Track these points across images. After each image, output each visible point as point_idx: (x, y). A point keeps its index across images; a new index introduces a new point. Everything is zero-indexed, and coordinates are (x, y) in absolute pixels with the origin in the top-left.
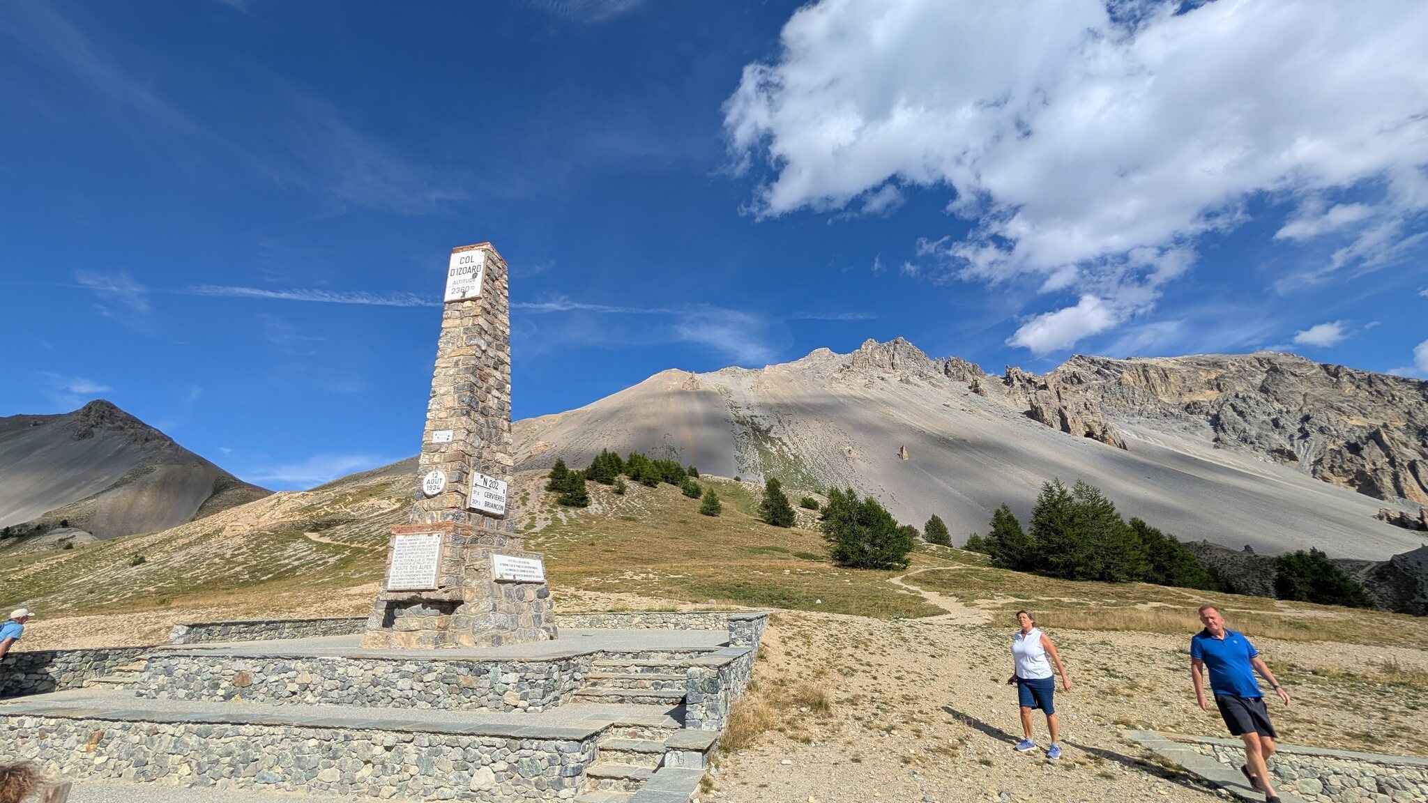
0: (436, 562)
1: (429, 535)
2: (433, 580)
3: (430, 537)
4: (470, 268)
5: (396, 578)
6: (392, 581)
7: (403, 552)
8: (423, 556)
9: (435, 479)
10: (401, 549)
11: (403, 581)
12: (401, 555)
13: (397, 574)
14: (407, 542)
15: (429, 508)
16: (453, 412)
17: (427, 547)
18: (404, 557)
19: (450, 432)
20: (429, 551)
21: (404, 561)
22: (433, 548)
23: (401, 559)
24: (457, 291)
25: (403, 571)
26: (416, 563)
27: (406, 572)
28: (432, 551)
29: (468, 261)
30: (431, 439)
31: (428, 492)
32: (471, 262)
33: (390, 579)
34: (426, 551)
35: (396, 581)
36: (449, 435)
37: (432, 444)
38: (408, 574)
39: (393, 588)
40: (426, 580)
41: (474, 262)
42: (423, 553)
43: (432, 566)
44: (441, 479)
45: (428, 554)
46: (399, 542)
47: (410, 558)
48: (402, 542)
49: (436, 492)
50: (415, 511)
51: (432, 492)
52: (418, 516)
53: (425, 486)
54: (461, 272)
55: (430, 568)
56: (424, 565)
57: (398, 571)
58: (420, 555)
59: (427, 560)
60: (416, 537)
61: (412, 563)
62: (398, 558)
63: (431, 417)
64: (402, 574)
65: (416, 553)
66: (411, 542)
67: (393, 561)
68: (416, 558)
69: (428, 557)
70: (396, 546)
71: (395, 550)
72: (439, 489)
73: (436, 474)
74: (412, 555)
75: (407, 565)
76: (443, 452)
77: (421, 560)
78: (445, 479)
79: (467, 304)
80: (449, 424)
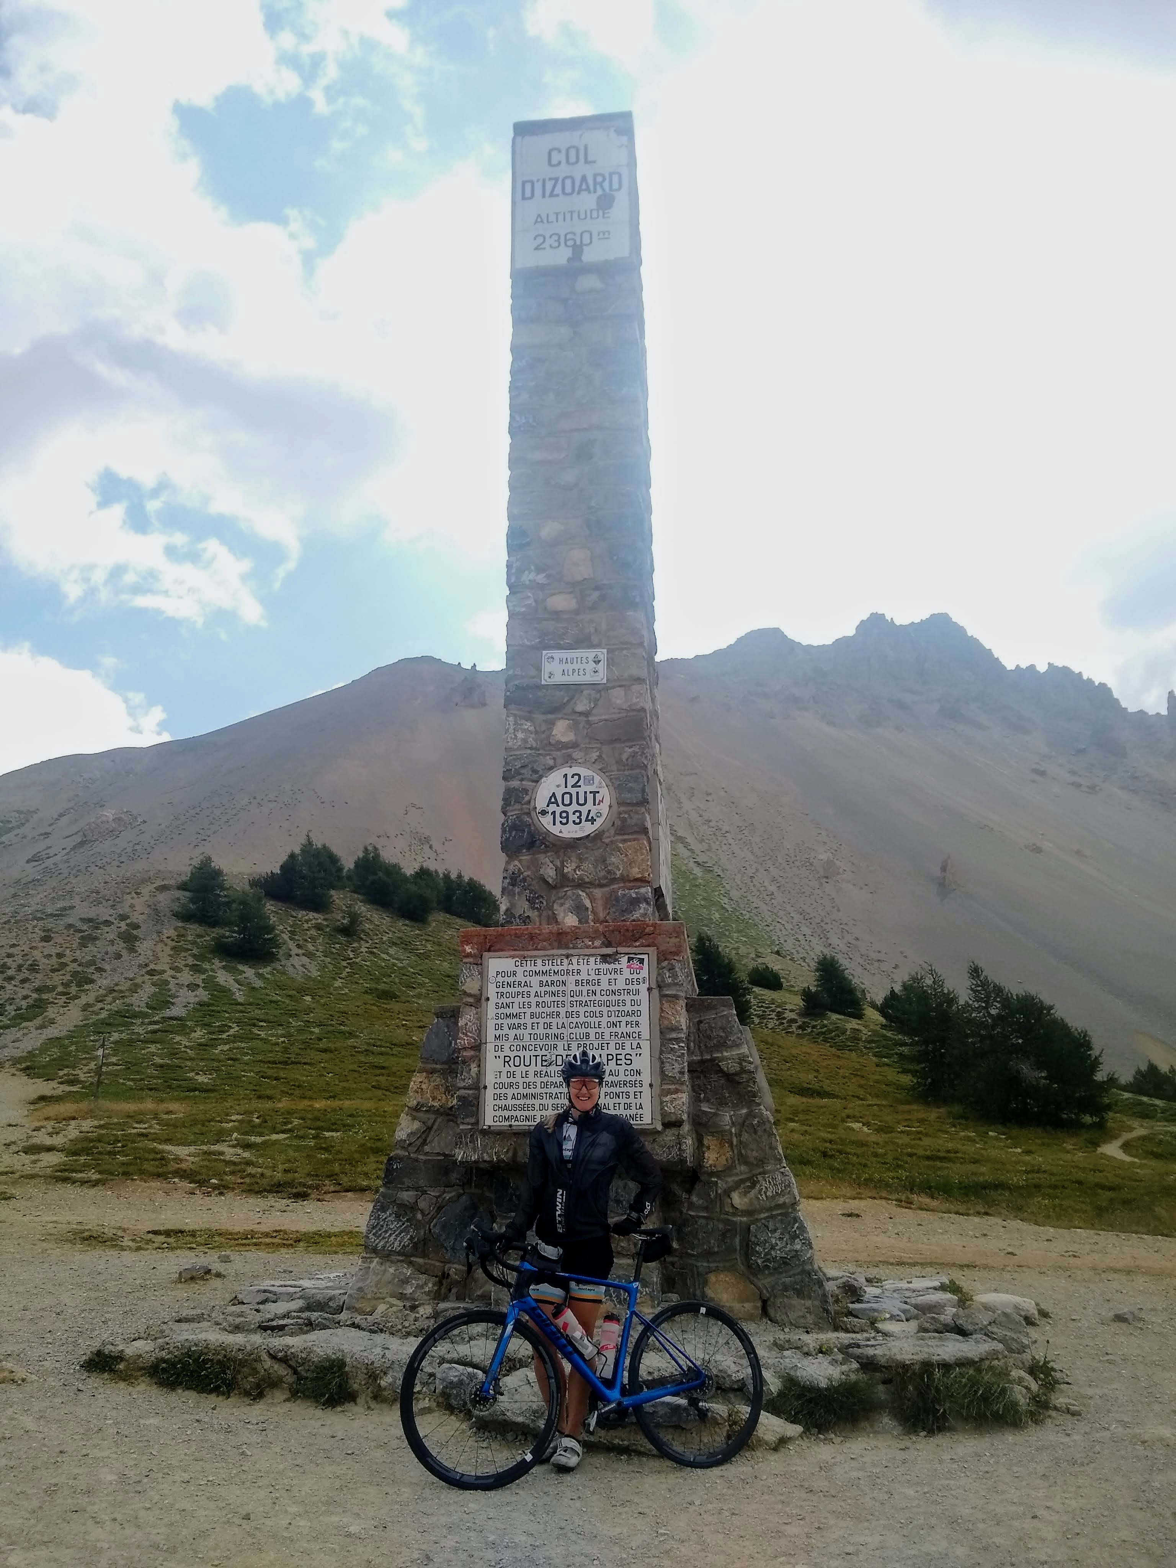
0: (646, 1046)
1: (605, 958)
2: (646, 1099)
3: (612, 966)
4: (584, 179)
5: (510, 1092)
6: (498, 1102)
7: (523, 1010)
8: (597, 1026)
9: (574, 791)
10: (511, 1000)
11: (537, 1102)
12: (516, 1021)
13: (511, 1080)
14: (528, 979)
15: (564, 880)
16: (595, 595)
17: (605, 998)
18: (529, 1026)
19: (599, 654)
20: (616, 1008)
21: (527, 1037)
22: (628, 999)
23: (518, 1032)
24: (552, 241)
25: (532, 1069)
26: (574, 1045)
27: (544, 1073)
28: (628, 1008)
29: (573, 159)
30: (533, 672)
31: (555, 830)
32: (586, 162)
33: (489, 1094)
34: (605, 1010)
35: (510, 1102)
36: (597, 662)
37: (539, 687)
38: (550, 1079)
39: (503, 1123)
40: (623, 1101)
41: (594, 162)
42: (593, 1014)
43: (634, 1055)
44: (595, 793)
45: (614, 1019)
46: (500, 979)
47: (548, 1031)
48: (511, 979)
49: (588, 829)
50: (513, 885)
51: (570, 832)
52: (529, 901)
53: (544, 813)
54: (558, 190)
55: (629, 1062)
56: (604, 1053)
57: (513, 1068)
58: (585, 1020)
59: (613, 1037)
60: (559, 963)
61: (560, 1044)
62: (506, 1027)
63: (523, 609)
64: (531, 1078)
65: (569, 1015)
66: (544, 978)
67: (490, 1038)
68: (571, 1031)
69: (614, 1030)
70: (492, 991)
71: (491, 1005)
72: (593, 821)
73: (576, 777)
74: (554, 1021)
75: (544, 1052)
76: (586, 714)
77: (592, 1037)
78: (605, 793)
79: (587, 283)
80: (590, 630)
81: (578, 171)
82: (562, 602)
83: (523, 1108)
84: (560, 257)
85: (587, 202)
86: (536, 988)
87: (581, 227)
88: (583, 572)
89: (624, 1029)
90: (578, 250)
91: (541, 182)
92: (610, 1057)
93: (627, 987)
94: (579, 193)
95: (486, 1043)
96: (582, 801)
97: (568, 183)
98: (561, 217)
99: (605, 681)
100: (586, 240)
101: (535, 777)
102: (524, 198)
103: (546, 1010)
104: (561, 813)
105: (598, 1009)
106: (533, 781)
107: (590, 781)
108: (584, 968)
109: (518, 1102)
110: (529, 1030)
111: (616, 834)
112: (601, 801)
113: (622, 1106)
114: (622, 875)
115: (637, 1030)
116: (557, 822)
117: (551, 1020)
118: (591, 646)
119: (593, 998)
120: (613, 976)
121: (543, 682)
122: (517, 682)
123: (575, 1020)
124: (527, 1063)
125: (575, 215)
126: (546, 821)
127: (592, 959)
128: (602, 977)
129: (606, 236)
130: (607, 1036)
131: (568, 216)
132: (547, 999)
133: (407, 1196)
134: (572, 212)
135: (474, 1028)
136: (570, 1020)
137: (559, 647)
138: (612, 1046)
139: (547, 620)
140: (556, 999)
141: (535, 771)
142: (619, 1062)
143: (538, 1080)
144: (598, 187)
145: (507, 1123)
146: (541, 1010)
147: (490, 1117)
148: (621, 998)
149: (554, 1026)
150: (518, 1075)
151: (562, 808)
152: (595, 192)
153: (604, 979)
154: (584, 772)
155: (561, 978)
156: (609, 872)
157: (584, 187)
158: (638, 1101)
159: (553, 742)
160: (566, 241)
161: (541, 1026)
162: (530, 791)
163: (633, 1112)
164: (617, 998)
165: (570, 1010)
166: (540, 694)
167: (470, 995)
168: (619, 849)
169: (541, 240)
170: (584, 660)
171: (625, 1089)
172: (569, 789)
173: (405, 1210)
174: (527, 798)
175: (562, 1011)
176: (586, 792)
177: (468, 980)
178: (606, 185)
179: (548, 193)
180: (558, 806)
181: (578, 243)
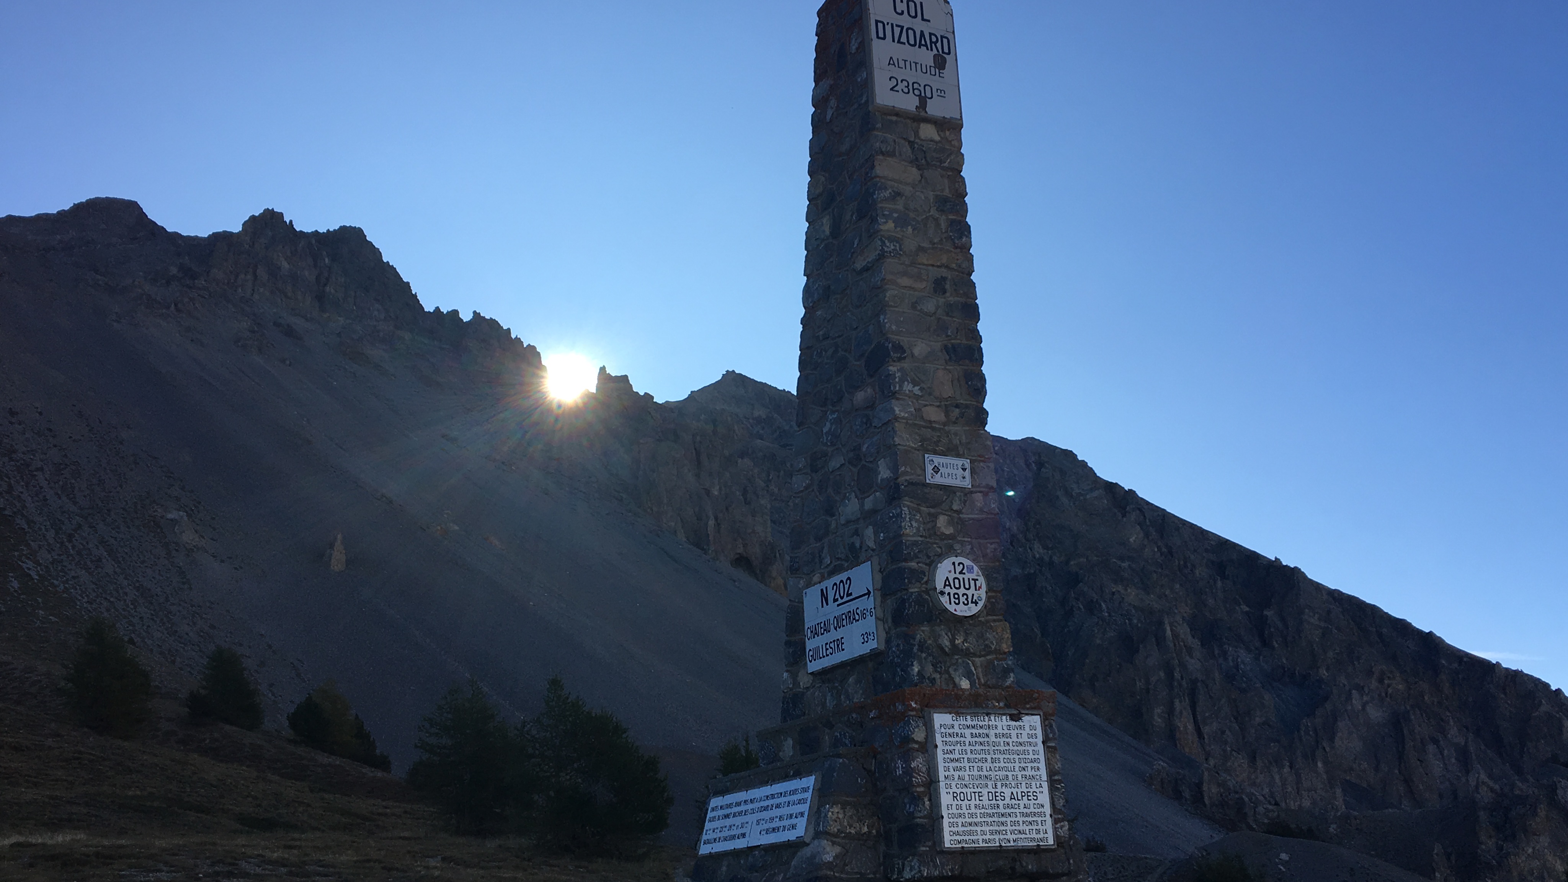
0: (1045, 785)
1: (1012, 717)
2: (1049, 827)
3: (1017, 724)
4: (922, 34)
5: (960, 820)
6: (952, 829)
7: (961, 756)
8: (1012, 770)
9: (961, 577)
10: (952, 747)
11: (979, 829)
12: (958, 764)
13: (960, 811)
14: (963, 731)
15: (955, 648)
16: (956, 412)
17: (1016, 748)
18: (967, 769)
19: (965, 463)
20: (1024, 756)
21: (967, 778)
22: (1031, 749)
23: (961, 773)
24: (901, 86)
25: (973, 803)
26: (999, 784)
27: (981, 806)
28: (1031, 756)
29: (913, 13)
30: (919, 471)
31: (951, 608)
32: (923, 19)
33: (946, 822)
34: (1016, 757)
35: (961, 829)
36: (964, 470)
37: (925, 485)
38: (986, 811)
39: (957, 846)
40: (1034, 827)
41: (929, 21)
42: (1009, 761)
43: (1038, 792)
44: (975, 580)
45: (1023, 765)
46: (943, 730)
47: (980, 773)
48: (951, 731)
49: (974, 610)
50: (922, 652)
51: (961, 610)
52: (933, 665)
53: (942, 593)
54: (904, 39)
55: (1035, 798)
56: (1019, 791)
57: (960, 802)
58: (1005, 765)
59: (1024, 779)
60: (982, 719)
61: (990, 783)
62: (952, 770)
63: (906, 415)
64: (973, 810)
65: (993, 761)
66: (974, 731)
67: (942, 778)
68: (996, 773)
69: (1023, 773)
70: (939, 740)
71: (939, 751)
72: (976, 603)
73: (961, 565)
74: (984, 765)
75: (980, 790)
76: (959, 512)
77: (1010, 778)
78: (982, 581)
79: (928, 132)
80: (956, 441)
81: (918, 25)
82: (934, 414)
83: (970, 833)
84: (909, 103)
85: (926, 57)
86: (969, 739)
87: (924, 79)
88: (947, 391)
89: (1029, 773)
90: (923, 101)
91: (890, 24)
92: (1023, 794)
93: (1029, 740)
94: (920, 47)
95: (939, 782)
96: (967, 586)
97: (911, 32)
98: (908, 64)
99: (970, 486)
100: (929, 95)
101: (928, 561)
102: (878, 37)
103: (977, 756)
104: (954, 594)
105: (1012, 757)
106: (926, 564)
107: (970, 570)
108: (999, 724)
109: (966, 829)
110: (968, 772)
111: (988, 614)
112: (980, 587)
113: (1034, 831)
114: (995, 648)
115: (1038, 773)
116: (952, 602)
117: (982, 765)
118: (958, 456)
119: (1007, 748)
120: (1019, 731)
121: (928, 481)
122: (908, 478)
123: (997, 765)
124: (969, 799)
125: (919, 66)
126: (944, 600)
127: (1004, 717)
128: (1012, 732)
129: (943, 94)
130: (1020, 778)
131: (913, 65)
132: (978, 748)
134: (916, 63)
135: (924, 769)
136: (995, 765)
137: (935, 453)
138: (1024, 785)
139: (925, 427)
140: (984, 748)
141: (929, 557)
142: (1029, 798)
143: (978, 811)
144: (933, 45)
145: (960, 846)
146: (975, 756)
147: (949, 841)
148: (1026, 748)
149: (984, 769)
150: (964, 807)
151: (954, 591)
152: (932, 50)
153: (1014, 733)
154: (967, 562)
155: (985, 731)
156: (987, 646)
157: (923, 42)
158: (1044, 828)
159: (939, 533)
160: (914, 90)
161: (975, 768)
162: (927, 574)
163: (1041, 836)
164: (1024, 748)
165: (994, 757)
166: (926, 491)
167: (917, 742)
168: (991, 627)
169: (894, 82)
170: (955, 467)
171: (1035, 819)
172: (957, 575)
174: (925, 579)
175: (989, 757)
176: (969, 579)
177: (916, 730)
178: (939, 45)
179: (896, 40)
180: (951, 588)
181: (923, 94)
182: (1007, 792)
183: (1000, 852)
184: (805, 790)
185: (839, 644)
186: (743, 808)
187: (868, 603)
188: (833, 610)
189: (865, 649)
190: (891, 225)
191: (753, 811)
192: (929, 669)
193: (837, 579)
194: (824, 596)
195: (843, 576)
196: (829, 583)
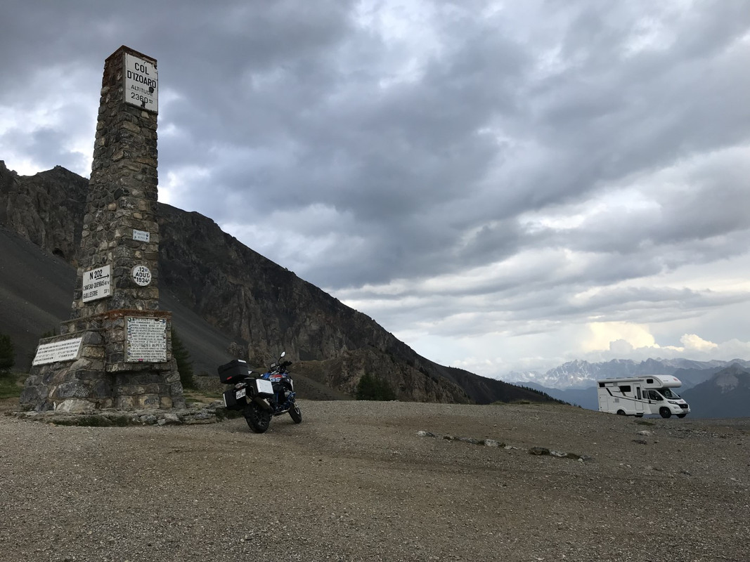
0: (165, 342)
1: (156, 320)
3: (157, 322)
4: (145, 79)
5: (134, 353)
7: (136, 332)
8: (154, 337)
10: (133, 329)
11: (140, 355)
12: (135, 335)
13: (134, 350)
14: (138, 324)
15: (138, 297)
16: (146, 216)
17: (156, 330)
18: (138, 336)
19: (148, 234)
20: (158, 333)
21: (138, 339)
22: (161, 330)
23: (135, 337)
24: (136, 97)
25: (139, 347)
26: (149, 341)
28: (161, 333)
29: (143, 70)
30: (130, 235)
31: (138, 283)
32: (146, 73)
33: (129, 353)
35: (134, 355)
36: (147, 236)
37: (132, 240)
38: (143, 350)
39: (132, 361)
40: (160, 355)
41: (148, 74)
42: (153, 334)
43: (162, 344)
44: (148, 274)
45: (158, 335)
46: (130, 323)
47: (143, 338)
48: (133, 324)
49: (146, 284)
51: (141, 284)
53: (135, 278)
54: (138, 79)
55: (161, 346)
56: (156, 344)
59: (158, 340)
60: (145, 320)
61: (146, 341)
62: (132, 336)
64: (139, 349)
66: (142, 324)
68: (148, 338)
70: (129, 327)
71: (128, 330)
72: (147, 282)
73: (143, 269)
74: (144, 335)
75: (142, 343)
76: (144, 250)
77: (153, 340)
78: (150, 274)
79: (145, 114)
80: (145, 226)
81: (144, 75)
82: (138, 215)
84: (139, 103)
85: (146, 88)
86: (140, 326)
87: (144, 96)
88: (144, 208)
89: (160, 338)
90: (144, 103)
91: (133, 73)
93: (161, 328)
94: (144, 83)
95: (127, 340)
96: (144, 276)
97: (141, 77)
98: (139, 89)
99: (149, 242)
100: (146, 101)
101: (131, 267)
104: (139, 279)
107: (146, 270)
108: (151, 322)
109: (136, 356)
111: (151, 286)
112: (149, 277)
113: (160, 357)
114: (153, 297)
115: (163, 338)
116: (138, 281)
118: (146, 231)
119: (153, 330)
120: (157, 325)
122: (126, 237)
125: (143, 90)
126: (136, 280)
127: (153, 320)
128: (155, 325)
129: (151, 102)
130: (156, 339)
131: (141, 90)
132: (143, 329)
133: (86, 382)
135: (122, 336)
136: (148, 335)
137: (137, 229)
138: (157, 342)
139: (134, 220)
140: (145, 329)
141: (131, 265)
142: (159, 346)
143: (141, 350)
144: (149, 83)
146: (141, 332)
147: (129, 359)
148: (159, 330)
150: (135, 348)
152: (149, 85)
154: (145, 268)
155: (146, 324)
156: (150, 296)
157: (146, 82)
158: (163, 356)
159: (136, 257)
160: (140, 99)
161: (141, 336)
162: (130, 271)
163: (162, 358)
165: (148, 333)
166: (132, 242)
167: (121, 327)
168: (152, 290)
169: (133, 95)
170: (144, 235)
171: (160, 353)
172: (141, 272)
173: (86, 385)
174: (129, 273)
175: (146, 333)
176: (145, 274)
177: (121, 323)
178: (152, 84)
179: (135, 79)
180: (139, 276)
181: (144, 101)
182: (151, 344)
183: (147, 363)
184: (78, 342)
185: (95, 293)
186: (53, 348)
187: (108, 279)
188: (94, 281)
189: (105, 295)
190: (127, 147)
191: (57, 350)
192: (128, 303)
193: (97, 270)
194: (91, 275)
195: (99, 269)
196: (93, 271)
